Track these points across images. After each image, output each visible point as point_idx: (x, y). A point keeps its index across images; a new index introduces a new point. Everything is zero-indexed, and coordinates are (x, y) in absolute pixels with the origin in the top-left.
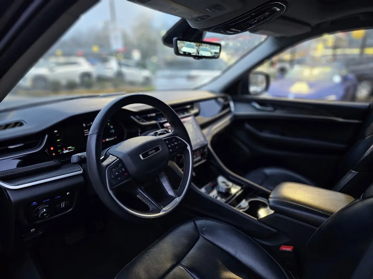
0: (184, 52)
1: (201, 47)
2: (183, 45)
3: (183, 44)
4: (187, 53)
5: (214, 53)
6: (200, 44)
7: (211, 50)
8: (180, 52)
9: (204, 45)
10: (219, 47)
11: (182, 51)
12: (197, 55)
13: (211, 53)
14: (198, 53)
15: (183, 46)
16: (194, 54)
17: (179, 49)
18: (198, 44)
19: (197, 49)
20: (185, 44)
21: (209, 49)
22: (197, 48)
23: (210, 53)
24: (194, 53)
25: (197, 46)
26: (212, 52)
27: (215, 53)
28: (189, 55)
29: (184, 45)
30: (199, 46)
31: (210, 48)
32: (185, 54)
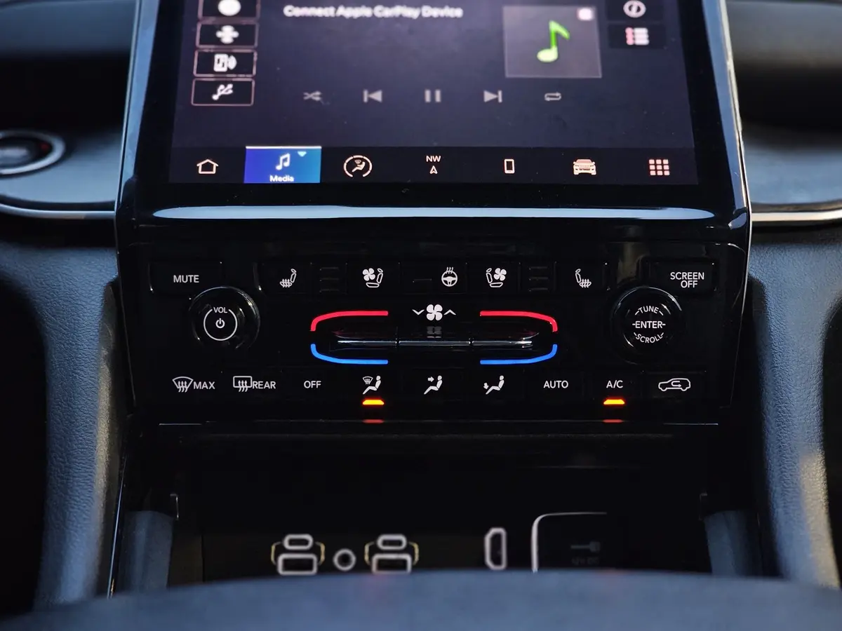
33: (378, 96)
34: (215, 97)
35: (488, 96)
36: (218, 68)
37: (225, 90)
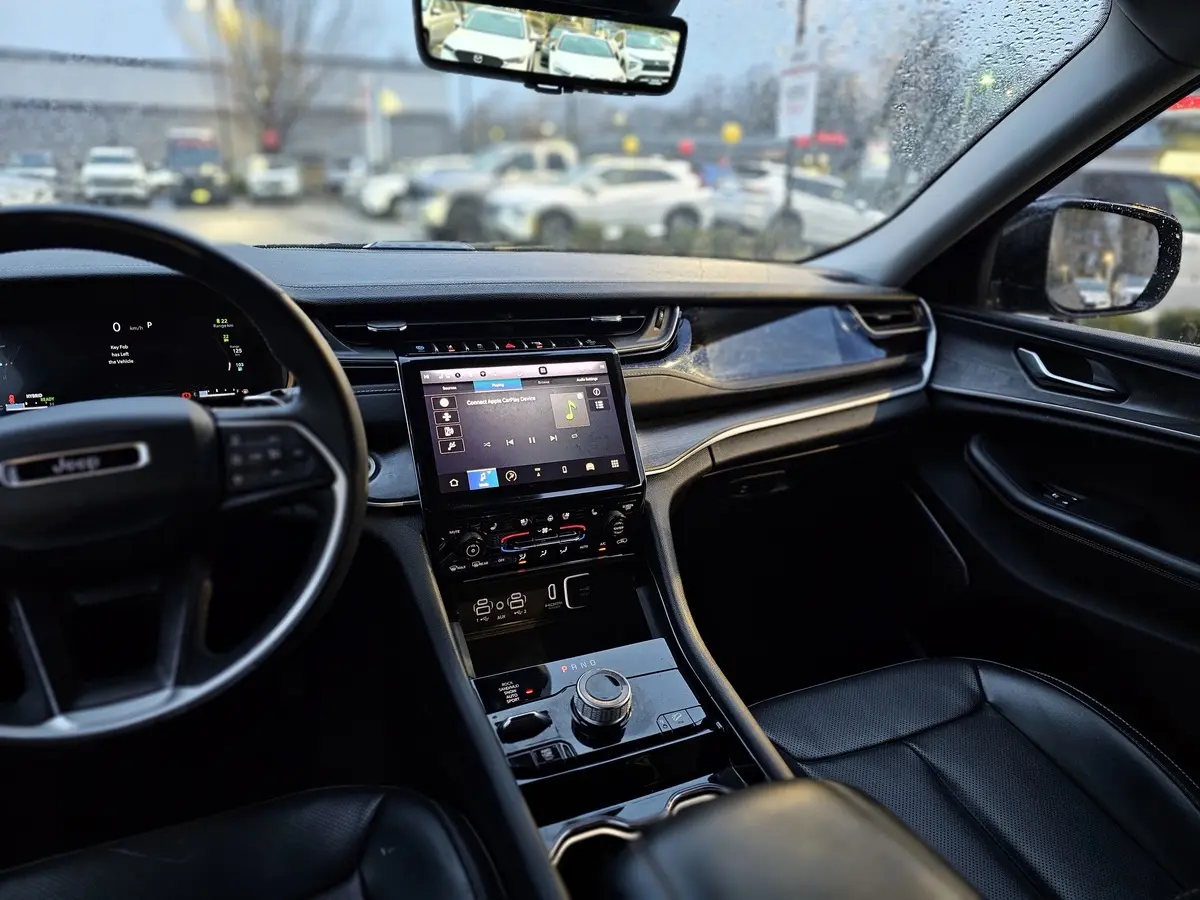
0: (459, 53)
1: (562, 33)
2: (458, 21)
3: (457, 13)
4: (478, 60)
5: (640, 66)
6: (559, 16)
7: (621, 47)
8: (440, 50)
9: (578, 26)
10: (675, 36)
11: (447, 47)
12: (538, 69)
13: (622, 63)
14: (545, 61)
15: (457, 26)
16: (522, 67)
17: (433, 38)
18: (544, 17)
19: (539, 43)
20: (466, 16)
21: (614, 45)
22: (534, 35)
23: (615, 63)
24: (517, 60)
25: (535, 24)
26: (628, 60)
27: (649, 66)
28: (491, 68)
29: (463, 19)
30: (551, 27)
31: (619, 38)
32: (466, 64)
33: (512, 442)
34: (449, 449)
35: (552, 438)
36: (447, 434)
37: (452, 445)
